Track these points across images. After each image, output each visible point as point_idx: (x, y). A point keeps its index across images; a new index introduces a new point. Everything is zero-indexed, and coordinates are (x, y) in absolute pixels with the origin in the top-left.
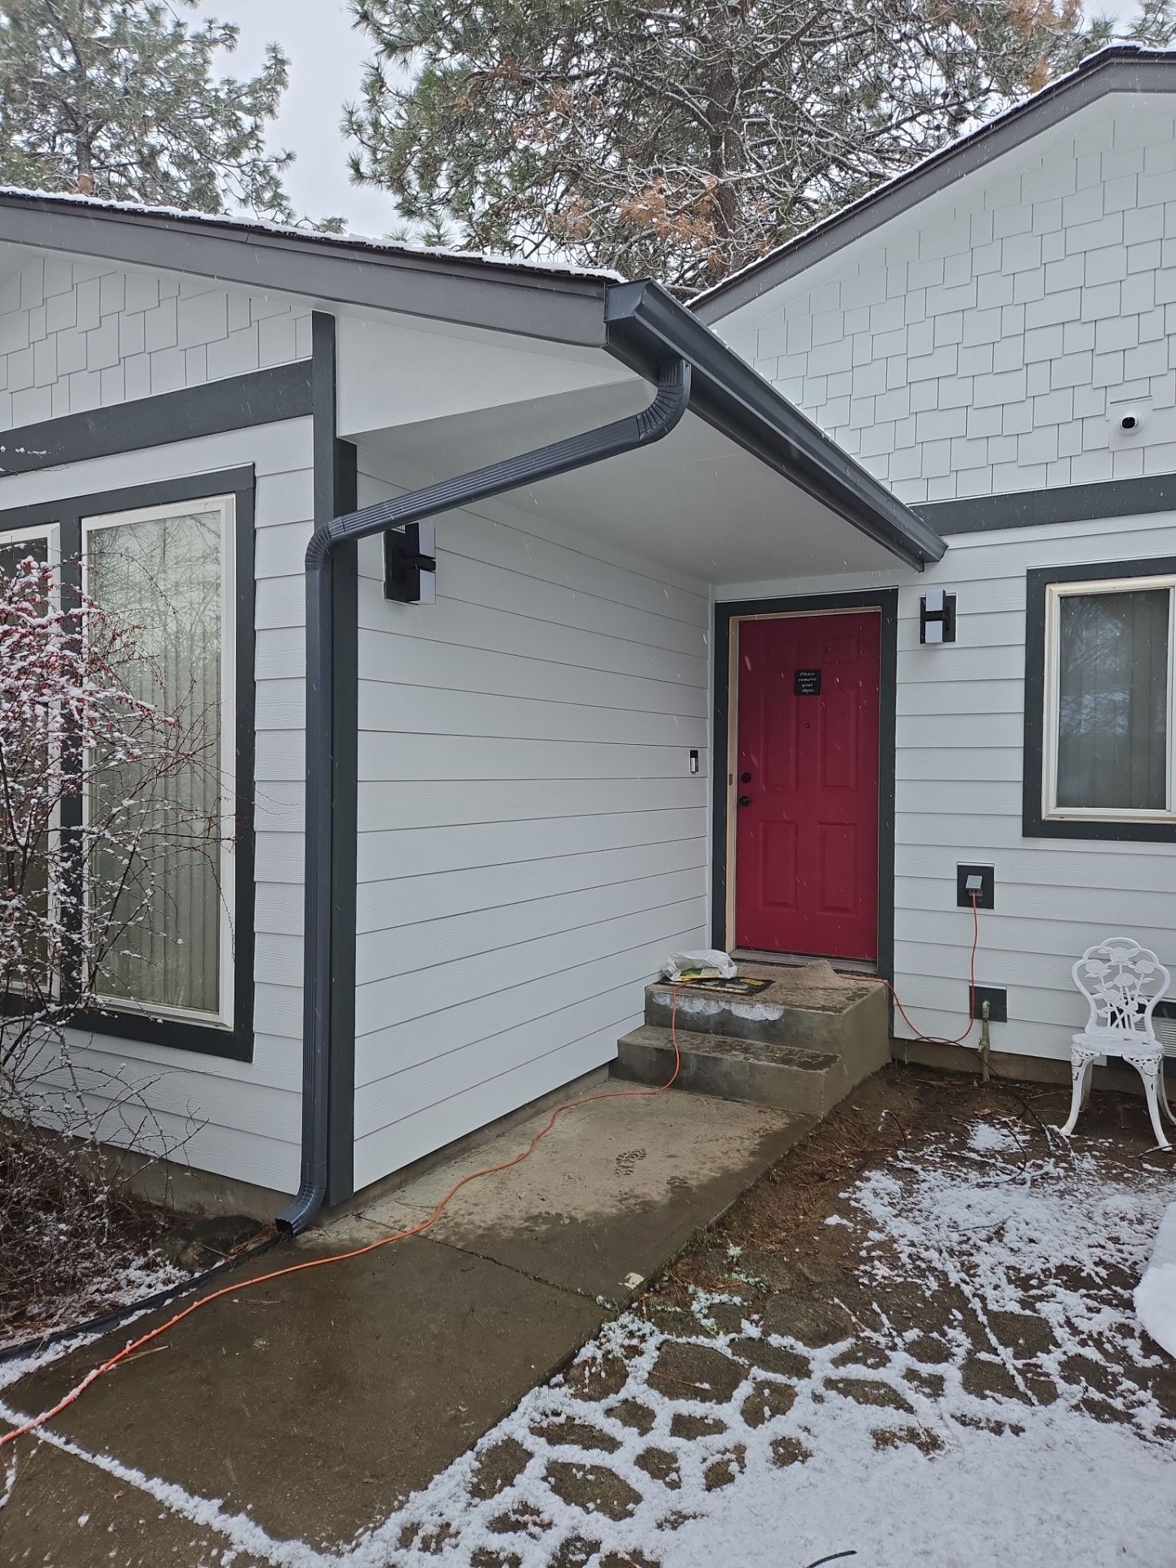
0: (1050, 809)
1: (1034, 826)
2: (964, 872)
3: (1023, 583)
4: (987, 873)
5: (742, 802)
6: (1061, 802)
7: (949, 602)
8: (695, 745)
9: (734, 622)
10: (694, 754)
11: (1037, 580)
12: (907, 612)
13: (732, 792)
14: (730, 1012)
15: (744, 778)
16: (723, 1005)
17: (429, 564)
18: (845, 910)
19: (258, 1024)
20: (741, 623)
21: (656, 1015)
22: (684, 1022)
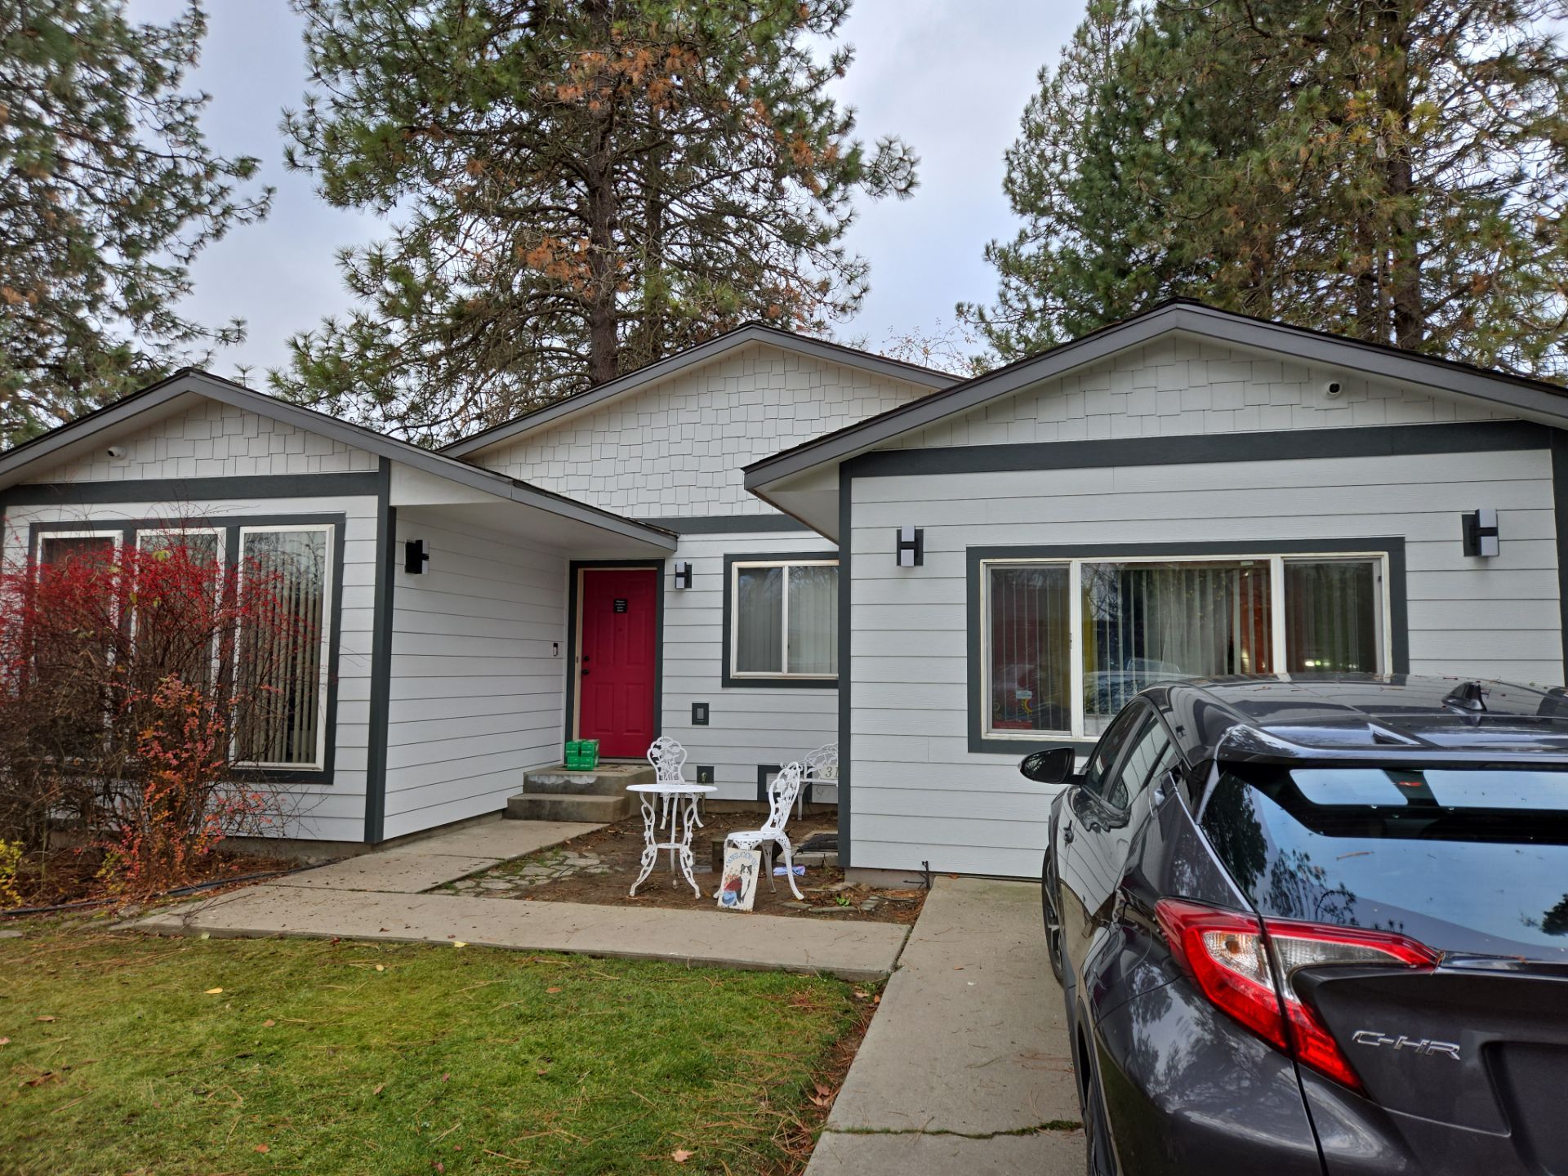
0: (734, 673)
1: (728, 682)
2: (696, 706)
3: (722, 560)
4: (706, 706)
5: (584, 673)
6: (739, 669)
7: (688, 568)
8: (556, 640)
9: (581, 571)
10: (556, 645)
11: (729, 559)
12: (669, 570)
13: (578, 667)
14: (569, 782)
15: (585, 659)
16: (566, 778)
17: (426, 557)
18: (639, 731)
19: (338, 764)
20: (585, 572)
21: (529, 786)
22: (543, 789)
